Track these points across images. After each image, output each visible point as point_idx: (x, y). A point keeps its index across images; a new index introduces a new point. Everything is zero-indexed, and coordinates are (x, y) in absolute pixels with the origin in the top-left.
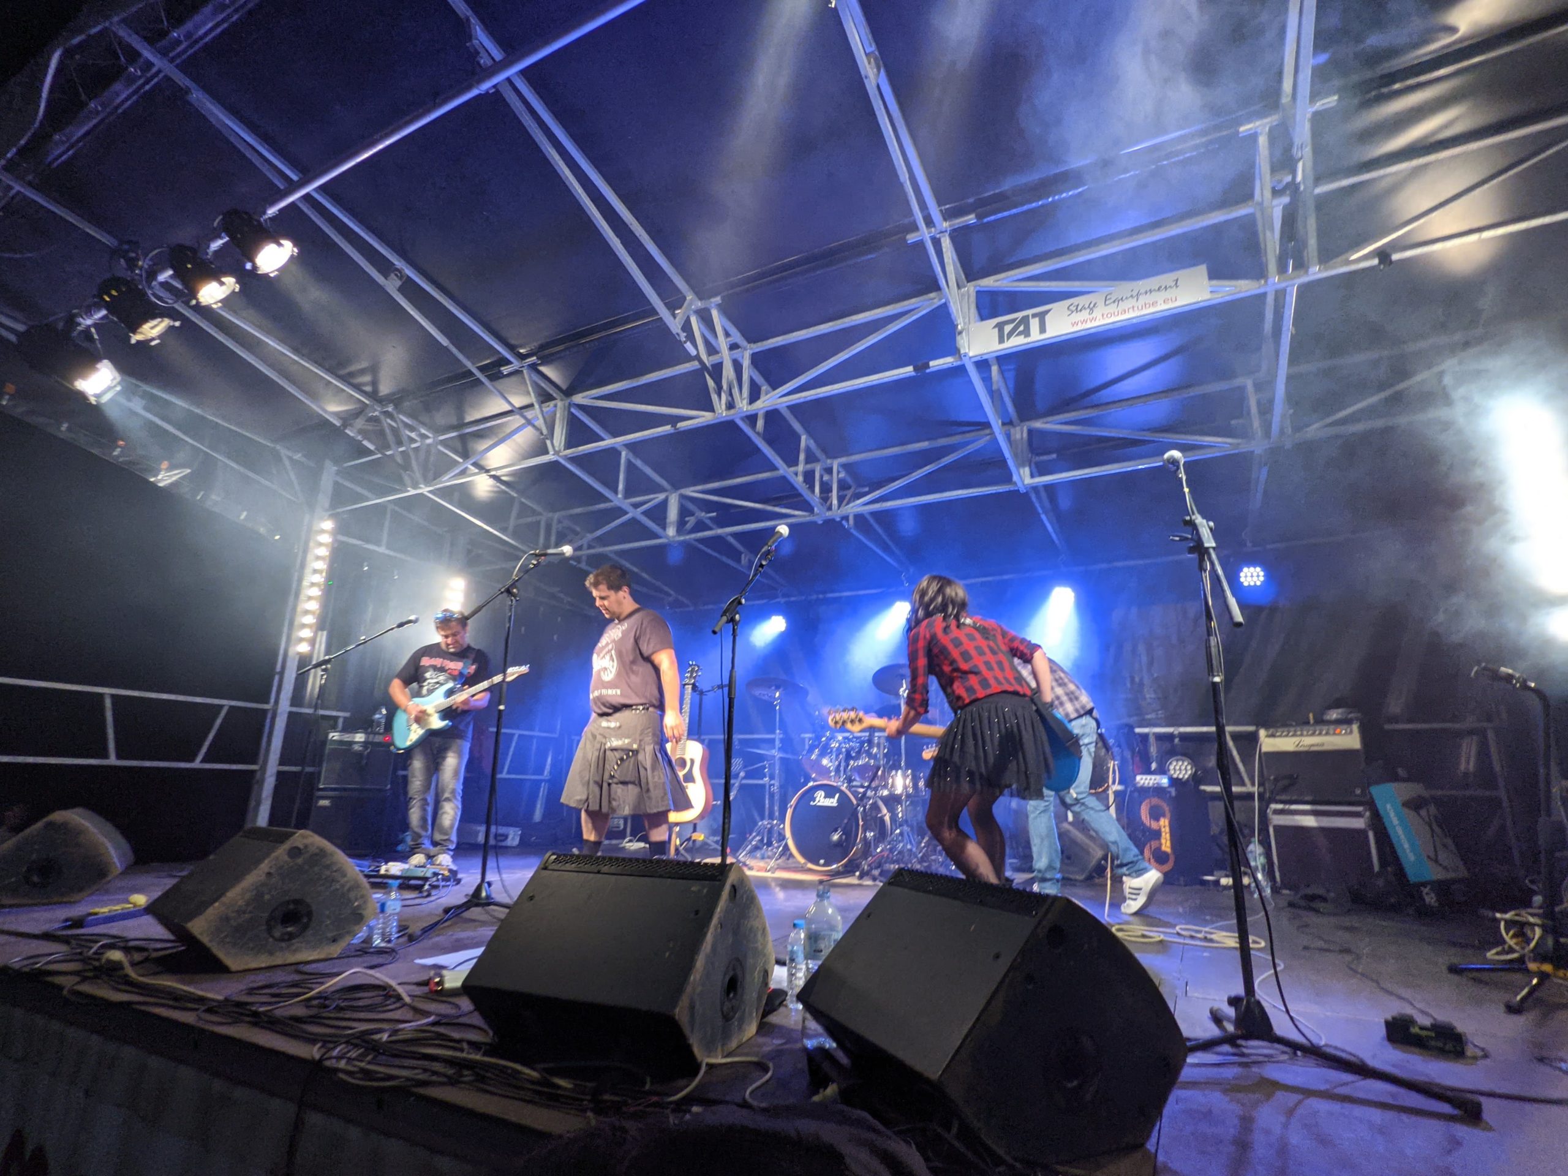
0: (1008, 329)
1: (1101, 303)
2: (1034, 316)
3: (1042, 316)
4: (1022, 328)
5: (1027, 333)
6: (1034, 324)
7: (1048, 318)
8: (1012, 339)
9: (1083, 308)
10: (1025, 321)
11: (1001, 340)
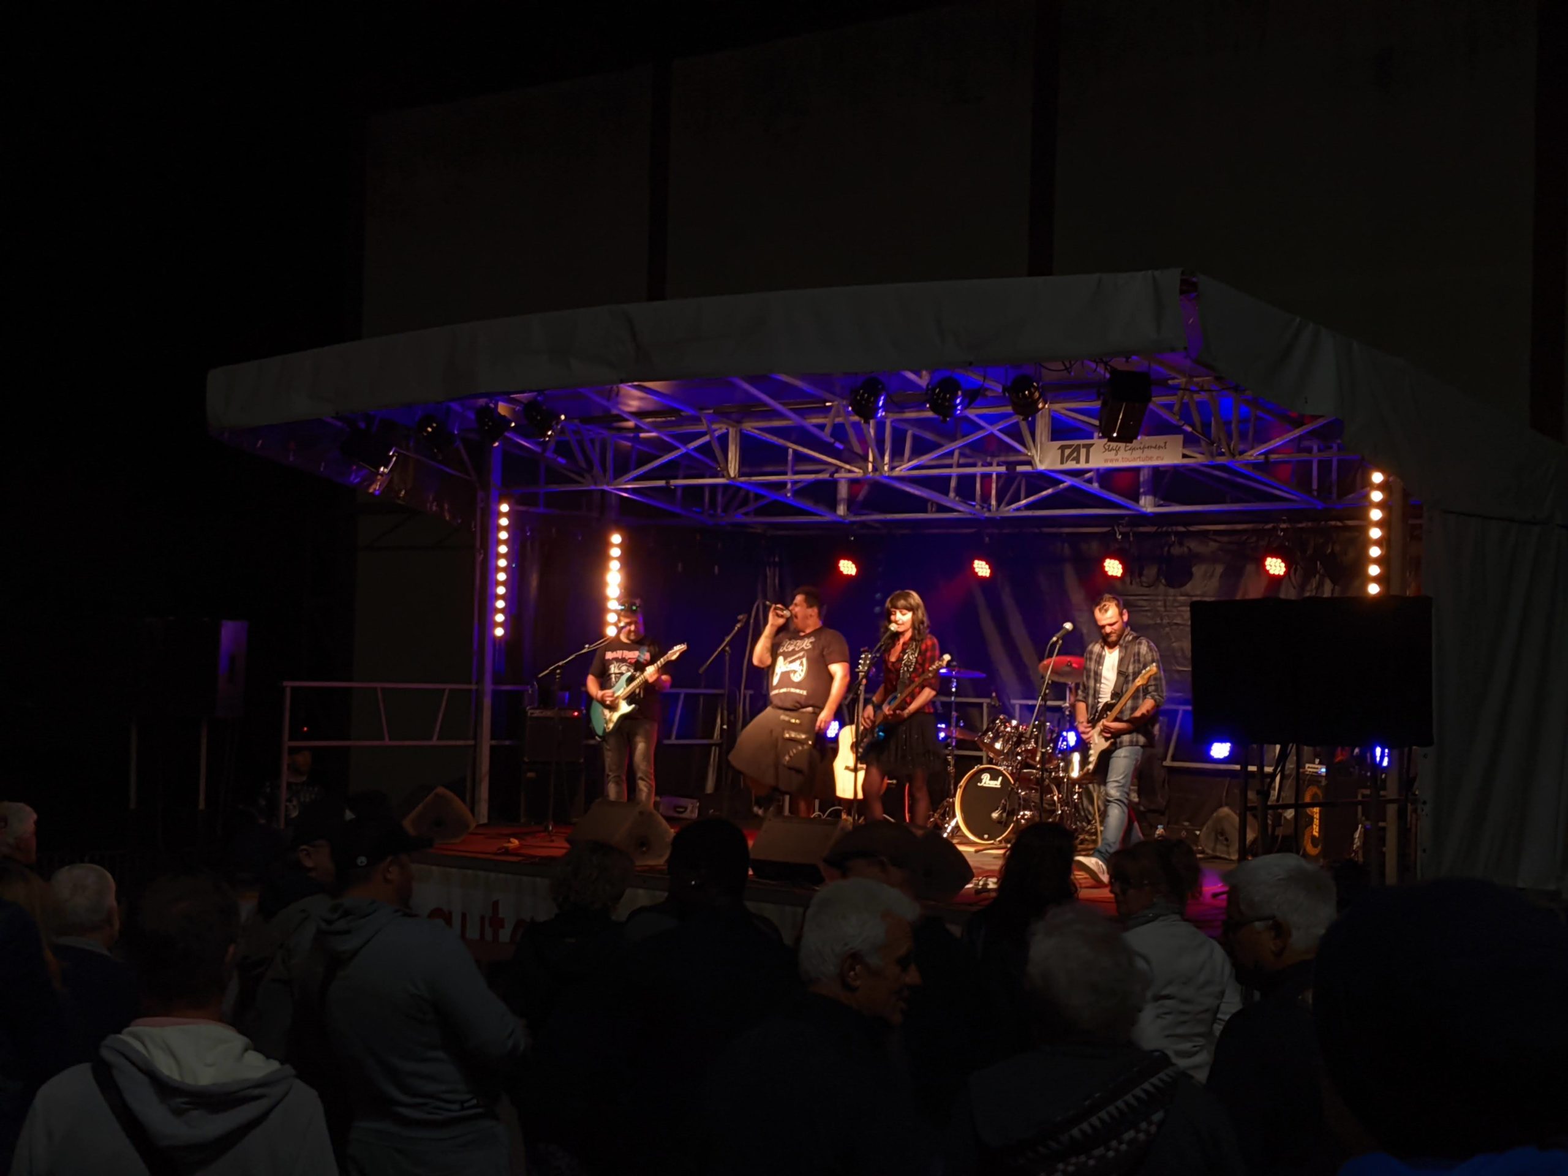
0: (1067, 452)
1: (1122, 449)
2: (1084, 446)
3: (1088, 447)
4: (1075, 455)
5: (1078, 462)
6: (1083, 451)
7: (1092, 450)
8: (1069, 462)
9: (1112, 449)
10: (1077, 449)
11: (1062, 463)
